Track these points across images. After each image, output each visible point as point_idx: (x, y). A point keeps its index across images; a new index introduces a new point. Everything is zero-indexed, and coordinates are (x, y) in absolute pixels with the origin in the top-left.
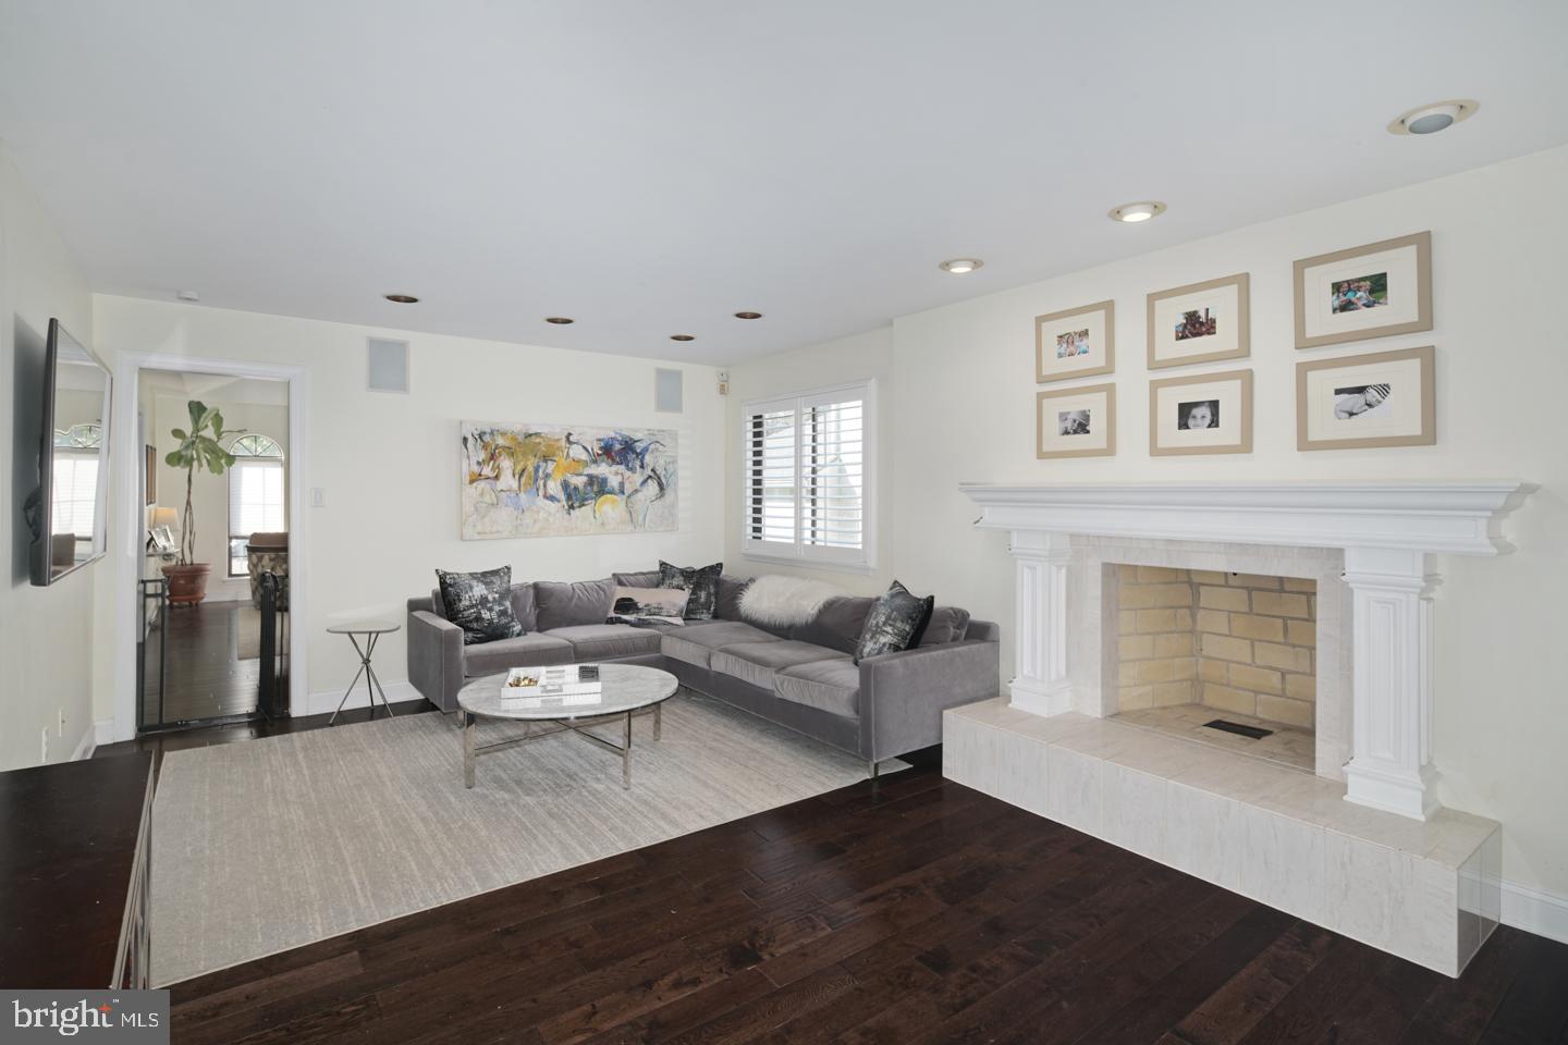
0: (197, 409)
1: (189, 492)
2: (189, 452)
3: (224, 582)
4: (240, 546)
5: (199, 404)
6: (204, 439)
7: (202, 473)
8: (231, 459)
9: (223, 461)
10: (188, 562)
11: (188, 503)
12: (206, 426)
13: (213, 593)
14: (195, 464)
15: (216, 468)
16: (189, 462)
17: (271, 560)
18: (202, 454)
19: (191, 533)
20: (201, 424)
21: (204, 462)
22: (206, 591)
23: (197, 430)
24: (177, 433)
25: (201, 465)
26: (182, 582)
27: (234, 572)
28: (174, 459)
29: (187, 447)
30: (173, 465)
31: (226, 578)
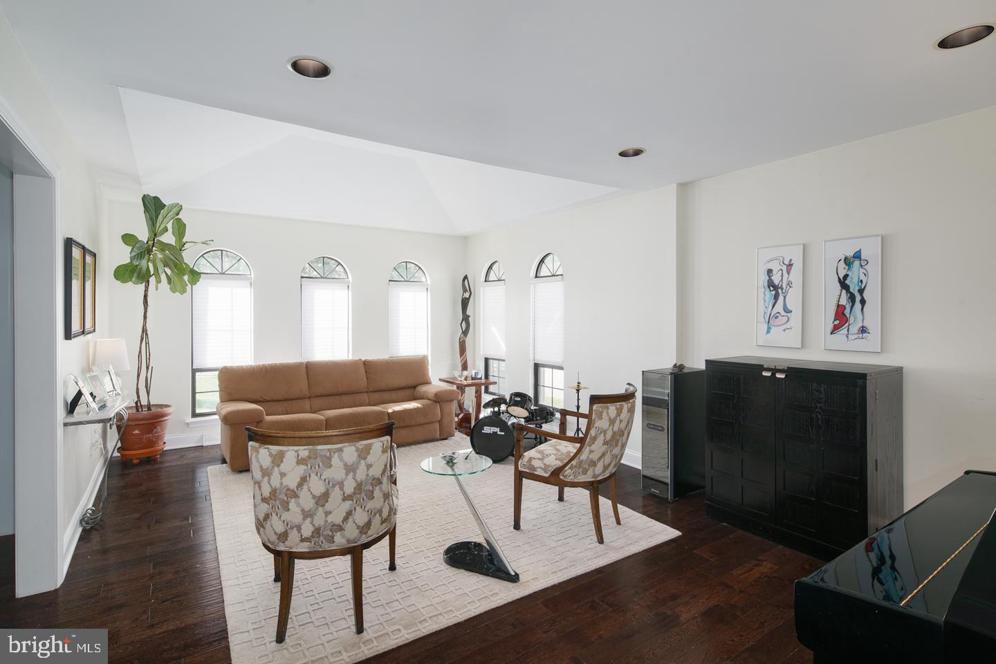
0: (153, 206)
1: (145, 317)
2: (144, 262)
3: (188, 424)
4: (209, 387)
5: (156, 199)
6: (164, 247)
7: (160, 291)
8: (195, 275)
9: (186, 278)
10: (144, 402)
11: (144, 330)
12: (166, 230)
13: (174, 438)
14: (152, 280)
15: (176, 286)
16: (144, 277)
17: (300, 461)
18: (160, 266)
19: (148, 368)
20: (159, 226)
21: (163, 277)
22: (167, 438)
23: (154, 234)
24: (128, 239)
25: (159, 281)
26: (137, 432)
27: (198, 411)
28: (123, 273)
29: (140, 256)
30: (124, 282)
31: (190, 420)
